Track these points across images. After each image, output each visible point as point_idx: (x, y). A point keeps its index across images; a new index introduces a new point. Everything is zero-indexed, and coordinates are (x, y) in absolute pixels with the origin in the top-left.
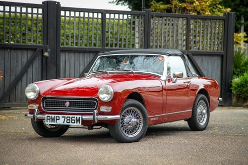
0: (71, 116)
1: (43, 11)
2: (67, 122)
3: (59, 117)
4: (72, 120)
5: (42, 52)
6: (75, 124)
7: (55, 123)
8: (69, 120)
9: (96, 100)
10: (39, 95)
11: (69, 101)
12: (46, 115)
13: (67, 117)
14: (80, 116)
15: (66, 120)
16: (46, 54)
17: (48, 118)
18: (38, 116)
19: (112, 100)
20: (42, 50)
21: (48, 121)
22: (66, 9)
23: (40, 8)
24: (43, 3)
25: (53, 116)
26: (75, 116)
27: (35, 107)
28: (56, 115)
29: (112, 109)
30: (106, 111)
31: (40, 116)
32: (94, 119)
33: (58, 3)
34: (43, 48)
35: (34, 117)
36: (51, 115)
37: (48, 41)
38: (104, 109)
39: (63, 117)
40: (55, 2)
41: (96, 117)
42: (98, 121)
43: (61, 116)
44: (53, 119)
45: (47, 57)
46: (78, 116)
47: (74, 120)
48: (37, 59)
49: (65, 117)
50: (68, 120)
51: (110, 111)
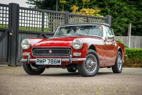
0: (54, 59)
1: (9, 9)
2: (51, 63)
3: (45, 60)
4: (55, 61)
5: (8, 33)
6: (57, 64)
7: (43, 64)
8: (53, 61)
9: (70, 49)
10: (31, 47)
11: (52, 50)
12: (37, 59)
13: (51, 60)
14: (60, 59)
15: (50, 61)
16: (11, 34)
17: (38, 60)
18: (30, 59)
19: (81, 49)
20: (9, 31)
21: (38, 62)
22: (22, 8)
23: (8, 7)
24: (9, 4)
25: (41, 59)
26: (57, 59)
27: (28, 54)
28: (43, 59)
29: (81, 54)
30: (77, 55)
31: (32, 60)
32: (70, 61)
33: (18, 4)
34: (9, 30)
35: (28, 60)
36: (39, 59)
37: (12, 26)
38: (75, 54)
39: (48, 60)
40: (16, 4)
41: (71, 59)
42: (72, 62)
43: (47, 59)
44: (41, 61)
45: (11, 36)
46: (59, 59)
47: (56, 62)
48: (5, 37)
49: (50, 60)
50: (51, 61)
51: (80, 55)
